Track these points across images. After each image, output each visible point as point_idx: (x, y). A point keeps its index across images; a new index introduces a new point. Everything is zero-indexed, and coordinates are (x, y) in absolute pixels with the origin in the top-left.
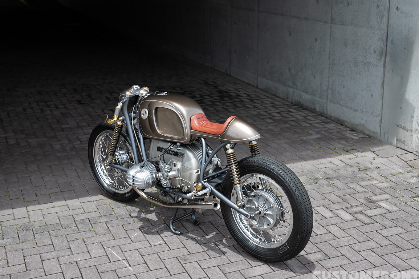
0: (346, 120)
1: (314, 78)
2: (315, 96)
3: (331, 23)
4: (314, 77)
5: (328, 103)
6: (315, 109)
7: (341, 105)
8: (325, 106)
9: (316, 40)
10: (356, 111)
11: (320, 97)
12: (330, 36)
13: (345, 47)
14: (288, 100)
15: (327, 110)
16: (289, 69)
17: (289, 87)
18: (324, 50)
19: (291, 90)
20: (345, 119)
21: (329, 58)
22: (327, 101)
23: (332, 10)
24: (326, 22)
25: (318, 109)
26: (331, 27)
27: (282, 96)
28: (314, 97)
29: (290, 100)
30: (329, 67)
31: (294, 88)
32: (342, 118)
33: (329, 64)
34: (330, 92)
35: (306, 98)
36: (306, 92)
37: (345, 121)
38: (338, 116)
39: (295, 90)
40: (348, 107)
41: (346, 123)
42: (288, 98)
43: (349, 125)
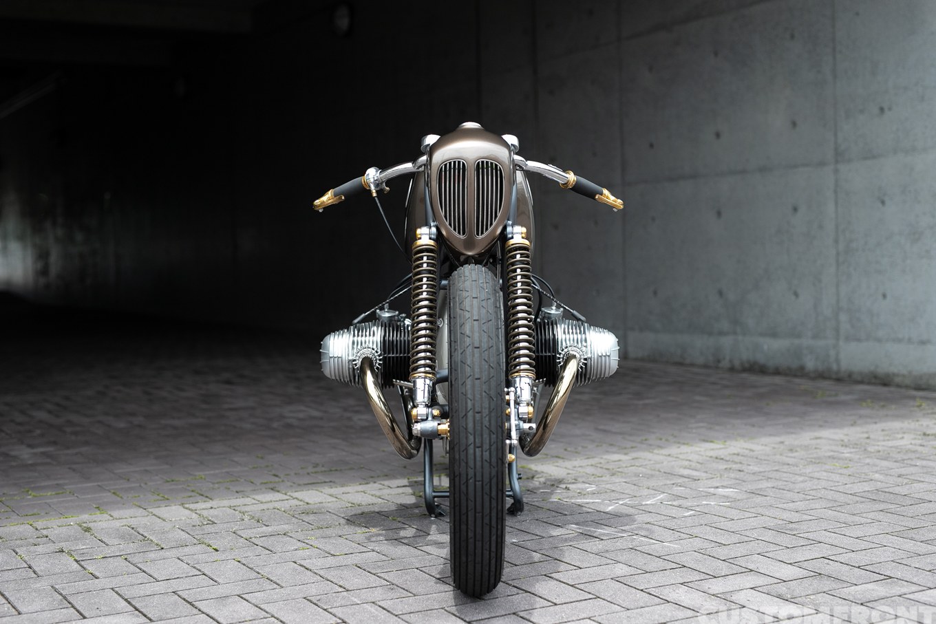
0: (896, 371)
1: (793, 297)
2: (799, 336)
3: (837, 162)
4: (796, 294)
5: (841, 343)
6: (802, 368)
7: (879, 340)
8: (832, 353)
9: (795, 209)
10: (923, 343)
11: (815, 337)
12: (836, 192)
13: (880, 205)
14: (721, 365)
15: (838, 361)
16: (721, 293)
17: (721, 333)
18: (821, 227)
19: (726, 342)
20: (893, 370)
21: (836, 241)
22: (837, 339)
23: (836, 135)
24: (822, 164)
25: (810, 364)
26: (836, 171)
27: (701, 361)
28: (797, 341)
29: (725, 364)
30: (837, 261)
31: (735, 333)
32: (884, 367)
33: (838, 254)
34: (843, 317)
35: (772, 349)
36: (774, 335)
37: (894, 375)
38: (872, 368)
39: (740, 338)
40: (900, 341)
41: (897, 380)
42: (719, 361)
43: (907, 382)
